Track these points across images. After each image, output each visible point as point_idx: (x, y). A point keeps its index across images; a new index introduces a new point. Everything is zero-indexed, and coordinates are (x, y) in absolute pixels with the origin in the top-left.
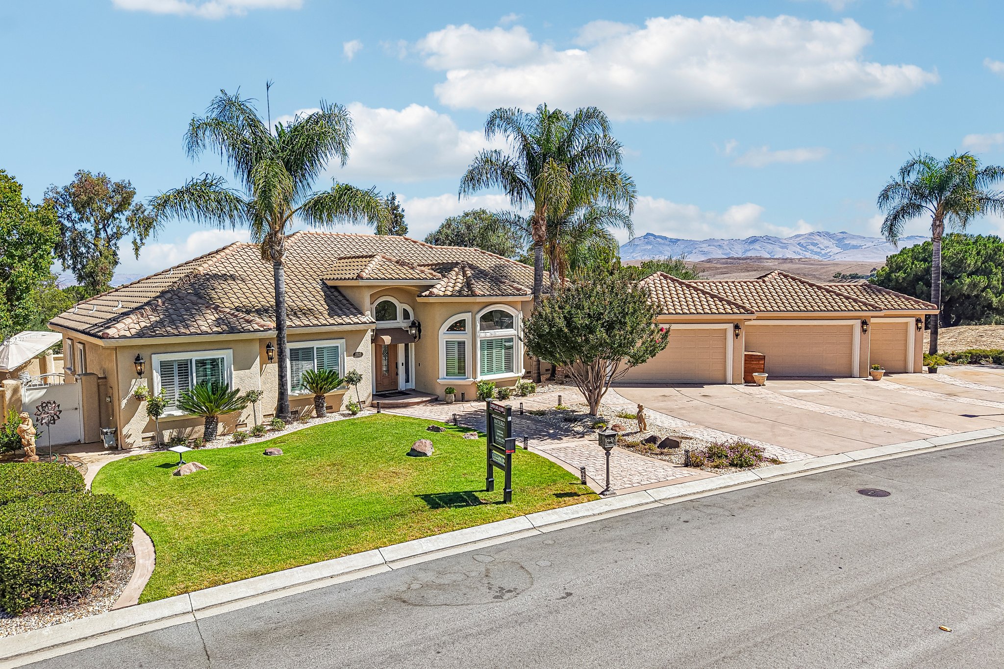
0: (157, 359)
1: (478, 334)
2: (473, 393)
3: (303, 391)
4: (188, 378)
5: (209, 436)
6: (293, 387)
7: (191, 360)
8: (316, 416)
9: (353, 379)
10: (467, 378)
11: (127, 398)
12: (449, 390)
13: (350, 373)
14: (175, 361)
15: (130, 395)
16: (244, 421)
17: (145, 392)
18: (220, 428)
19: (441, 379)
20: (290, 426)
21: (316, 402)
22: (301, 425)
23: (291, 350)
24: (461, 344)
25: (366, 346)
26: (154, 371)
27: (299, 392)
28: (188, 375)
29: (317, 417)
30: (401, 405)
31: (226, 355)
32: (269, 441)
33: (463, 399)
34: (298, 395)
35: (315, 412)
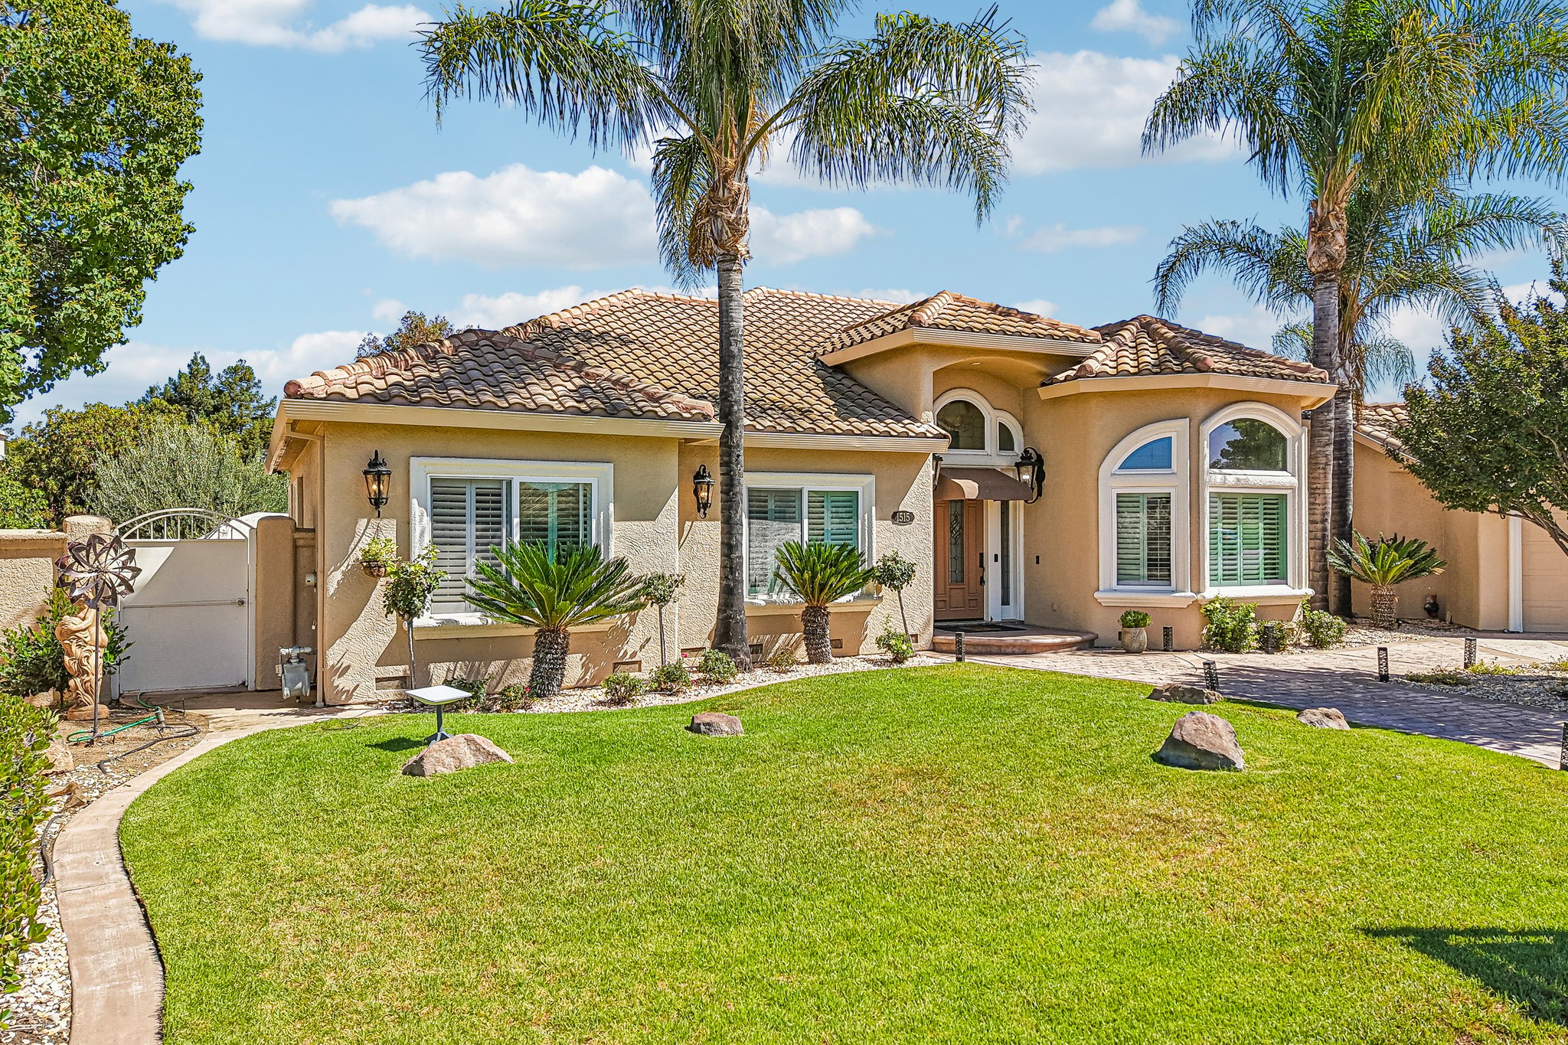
0: (423, 471)
1: (1207, 478)
2: (1191, 628)
3: (775, 597)
4: (499, 530)
5: (543, 684)
6: (753, 586)
7: (509, 483)
8: (807, 660)
9: (893, 575)
10: (1173, 592)
11: (343, 568)
12: (1134, 619)
13: (885, 560)
14: (471, 481)
15: (352, 558)
16: (634, 654)
17: (388, 555)
18: (574, 667)
19: (1104, 591)
20: (747, 675)
21: (806, 622)
22: (775, 676)
23: (750, 490)
24: (1160, 504)
25: (919, 497)
26: (414, 502)
27: (765, 597)
28: (500, 523)
29: (810, 662)
30: (1009, 650)
31: (597, 476)
32: (699, 703)
33: (1167, 643)
34: (763, 603)
35: (803, 647)
